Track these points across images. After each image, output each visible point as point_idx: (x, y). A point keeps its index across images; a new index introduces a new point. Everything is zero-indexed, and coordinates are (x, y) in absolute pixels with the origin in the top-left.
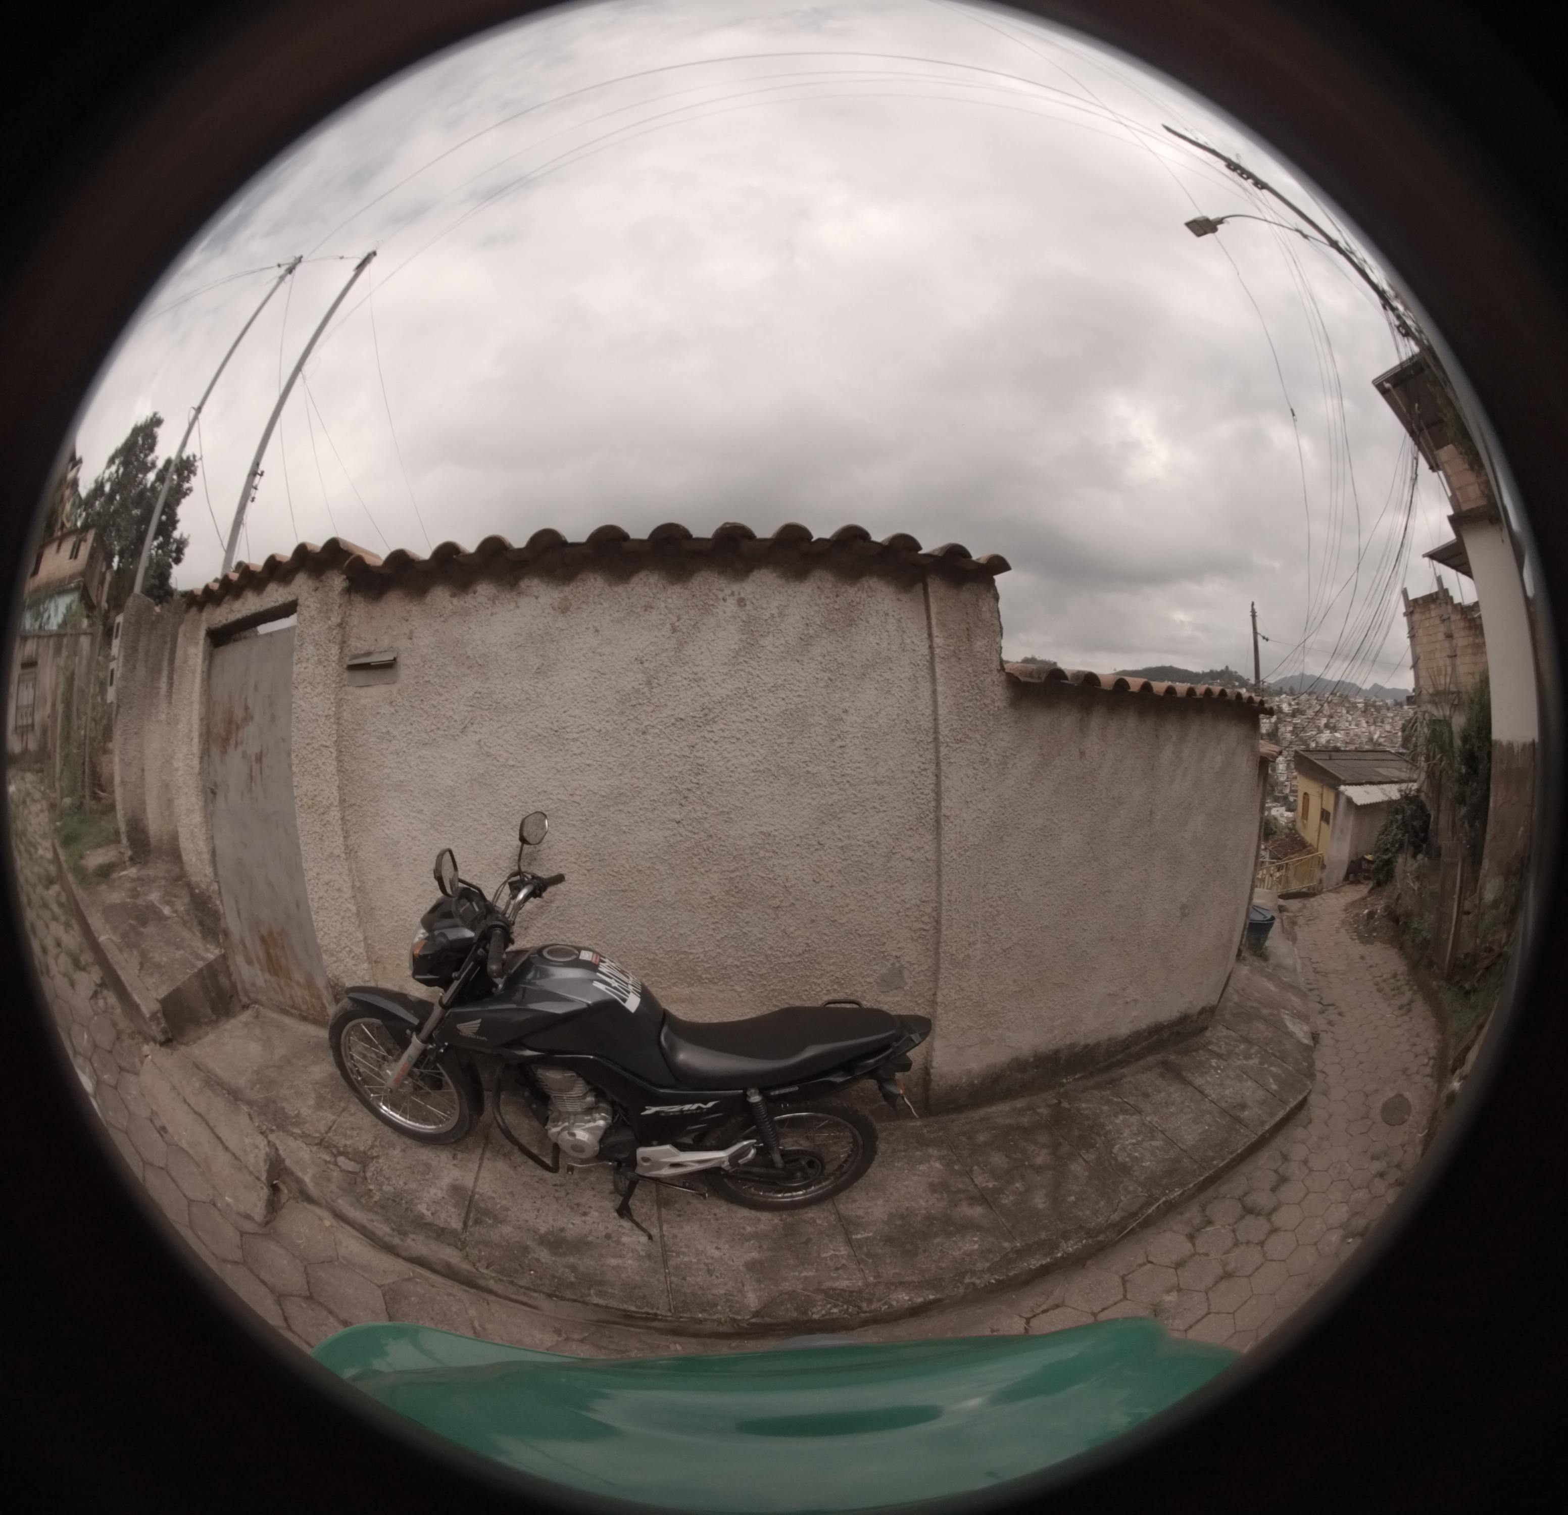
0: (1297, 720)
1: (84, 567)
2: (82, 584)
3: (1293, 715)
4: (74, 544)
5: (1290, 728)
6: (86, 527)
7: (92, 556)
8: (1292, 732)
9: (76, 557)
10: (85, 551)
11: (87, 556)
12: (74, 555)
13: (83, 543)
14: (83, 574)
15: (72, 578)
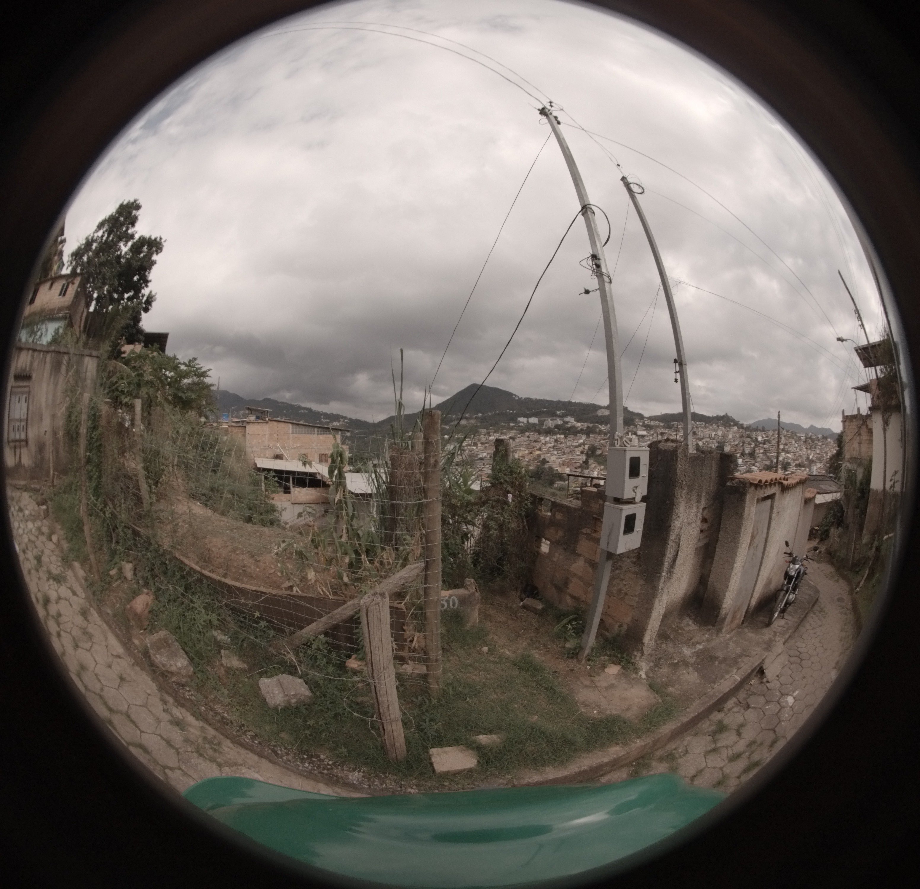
0: (766, 446)
1: (70, 303)
2: (68, 315)
3: (764, 443)
4: (64, 285)
5: (762, 451)
6: (74, 274)
7: (77, 295)
8: (762, 453)
9: (64, 295)
10: (72, 291)
11: (73, 296)
12: (63, 293)
13: (70, 285)
14: (69, 308)
15: (60, 309)
